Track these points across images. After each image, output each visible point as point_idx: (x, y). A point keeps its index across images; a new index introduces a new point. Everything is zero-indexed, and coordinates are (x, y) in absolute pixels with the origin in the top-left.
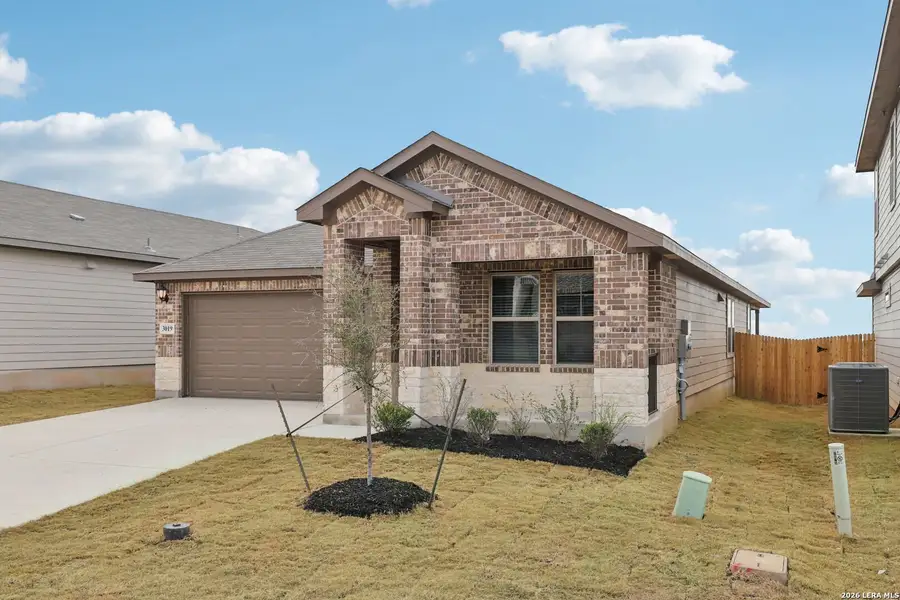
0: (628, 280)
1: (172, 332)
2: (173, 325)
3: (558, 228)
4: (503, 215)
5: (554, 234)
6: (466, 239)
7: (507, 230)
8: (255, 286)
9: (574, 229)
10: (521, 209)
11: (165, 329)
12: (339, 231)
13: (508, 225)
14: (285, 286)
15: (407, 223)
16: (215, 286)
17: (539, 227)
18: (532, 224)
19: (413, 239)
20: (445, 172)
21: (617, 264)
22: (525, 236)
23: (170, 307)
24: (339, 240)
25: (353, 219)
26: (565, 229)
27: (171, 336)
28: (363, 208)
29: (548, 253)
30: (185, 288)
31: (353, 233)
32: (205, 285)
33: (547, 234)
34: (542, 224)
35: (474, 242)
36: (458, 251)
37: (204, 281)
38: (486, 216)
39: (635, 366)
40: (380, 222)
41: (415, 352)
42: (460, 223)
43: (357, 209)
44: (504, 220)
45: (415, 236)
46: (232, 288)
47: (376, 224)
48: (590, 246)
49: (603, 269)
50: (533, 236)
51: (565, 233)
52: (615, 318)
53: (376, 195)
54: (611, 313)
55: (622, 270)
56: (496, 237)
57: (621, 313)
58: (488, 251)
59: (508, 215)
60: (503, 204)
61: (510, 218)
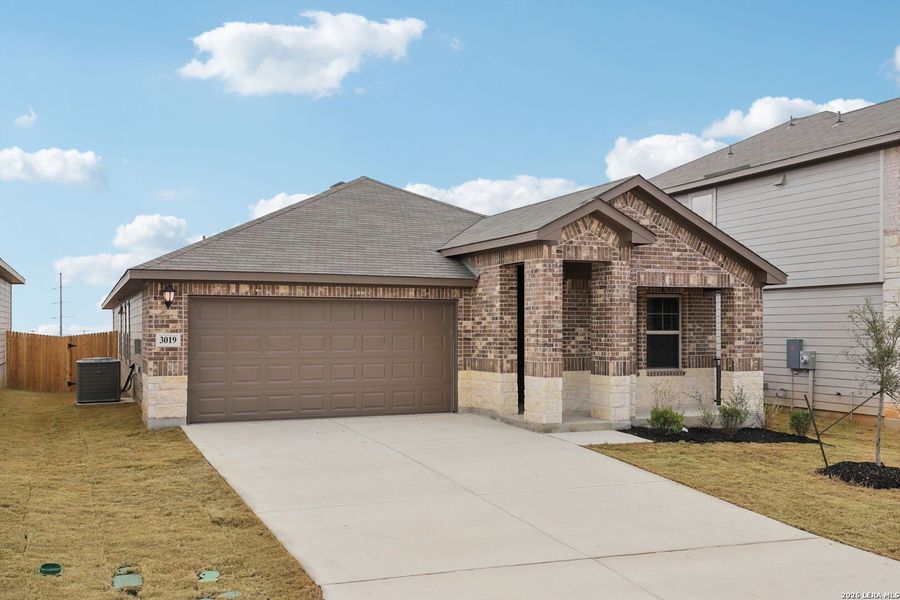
0: (755, 306)
1: (177, 344)
2: (178, 336)
3: (711, 264)
4: (674, 250)
5: (709, 268)
6: (647, 267)
7: (677, 263)
8: (300, 292)
9: (722, 266)
10: (688, 247)
11: (164, 340)
12: (558, 251)
13: (678, 259)
14: (338, 293)
15: (617, 251)
16: (244, 289)
17: (699, 263)
18: (694, 260)
19: (622, 264)
20: (632, 209)
21: (747, 295)
22: (690, 268)
23: (173, 313)
24: (558, 260)
25: (571, 242)
26: (716, 265)
27: (175, 349)
28: (580, 232)
29: (705, 283)
30: (198, 291)
31: (571, 255)
32: (229, 288)
33: (704, 269)
34: (701, 260)
35: (654, 271)
36: (642, 276)
37: (228, 283)
38: (662, 249)
39: (758, 369)
40: (595, 247)
41: (625, 363)
42: (643, 253)
43: (575, 233)
44: (676, 254)
45: (624, 263)
46: (268, 293)
47: (591, 248)
48: (732, 280)
49: (739, 298)
50: (695, 269)
51: (716, 269)
52: (747, 334)
53: (592, 222)
54: (744, 331)
55: (751, 299)
56: (670, 268)
57: (750, 331)
58: (664, 279)
59: (678, 250)
60: (674, 241)
61: (679, 253)
